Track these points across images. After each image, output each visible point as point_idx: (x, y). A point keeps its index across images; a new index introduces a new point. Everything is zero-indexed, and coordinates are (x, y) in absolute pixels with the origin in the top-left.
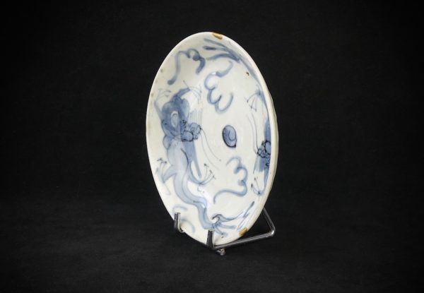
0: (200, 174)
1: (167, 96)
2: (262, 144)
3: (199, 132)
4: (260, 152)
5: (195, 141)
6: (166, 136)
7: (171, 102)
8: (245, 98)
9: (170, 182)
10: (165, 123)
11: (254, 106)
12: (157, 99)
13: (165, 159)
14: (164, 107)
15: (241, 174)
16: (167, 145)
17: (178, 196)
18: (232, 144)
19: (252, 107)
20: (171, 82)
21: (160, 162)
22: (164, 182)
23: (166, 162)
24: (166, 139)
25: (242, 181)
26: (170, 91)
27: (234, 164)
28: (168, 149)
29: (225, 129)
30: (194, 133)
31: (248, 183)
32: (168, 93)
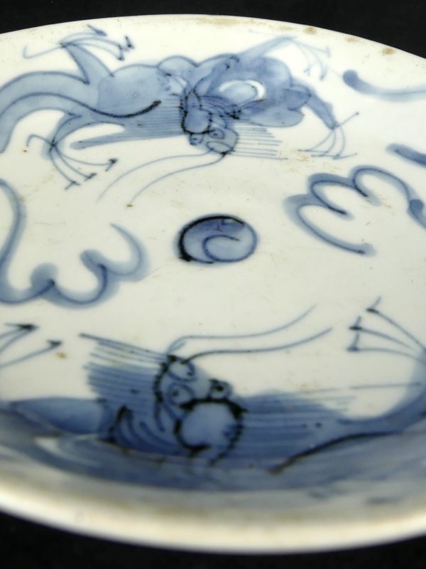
0: (83, 145)
1: (307, 71)
2: (218, 385)
3: (212, 150)
4: (178, 369)
5: (183, 140)
6: (196, 65)
7: (291, 81)
8: (378, 301)
9: (64, 62)
10: (230, 64)
11: (366, 340)
12: (298, 44)
13: (131, 57)
14: (274, 61)
15: (80, 281)
16: (168, 66)
17: (18, 79)
18: (194, 248)
19: (356, 328)
20: (351, 79)
21: (124, 43)
22: (64, 45)
23: (121, 59)
24: (187, 65)
25: (52, 283)
26: (322, 77)
27: (118, 254)
28: (158, 66)
29: (240, 223)
30: (207, 138)
31: (41, 312)
32: (316, 72)
